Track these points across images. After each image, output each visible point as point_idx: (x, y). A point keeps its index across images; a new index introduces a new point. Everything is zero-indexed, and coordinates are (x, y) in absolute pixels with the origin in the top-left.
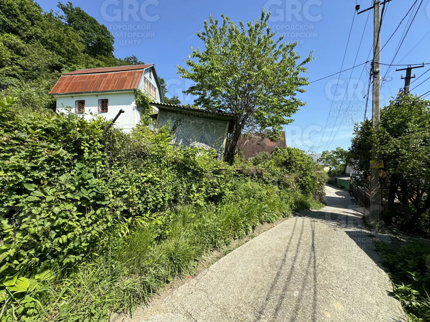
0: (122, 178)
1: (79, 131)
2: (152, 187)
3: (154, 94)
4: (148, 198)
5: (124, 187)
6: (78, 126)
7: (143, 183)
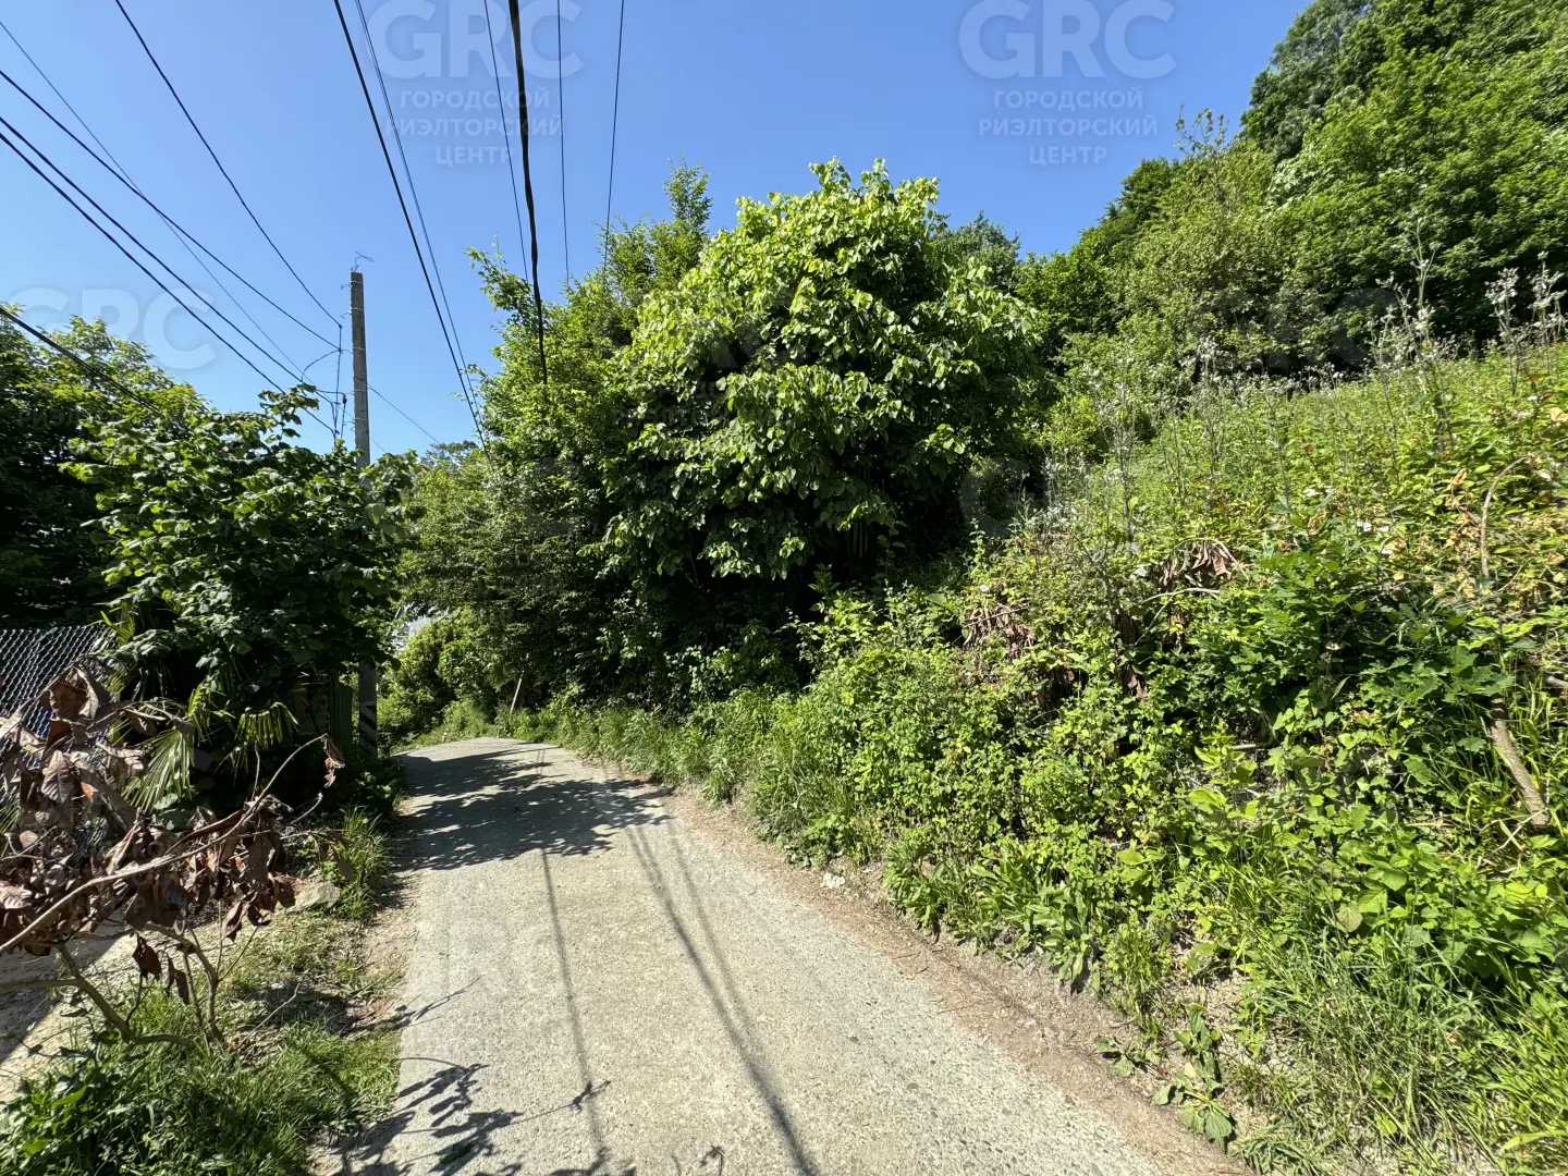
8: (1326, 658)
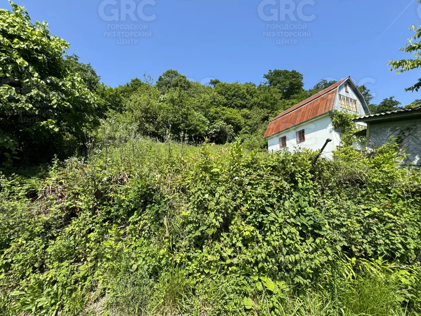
0: (336, 209)
1: (293, 165)
2: (380, 225)
3: (355, 107)
4: (377, 239)
5: (341, 219)
6: (292, 161)
7: (365, 218)
8: (141, 203)
